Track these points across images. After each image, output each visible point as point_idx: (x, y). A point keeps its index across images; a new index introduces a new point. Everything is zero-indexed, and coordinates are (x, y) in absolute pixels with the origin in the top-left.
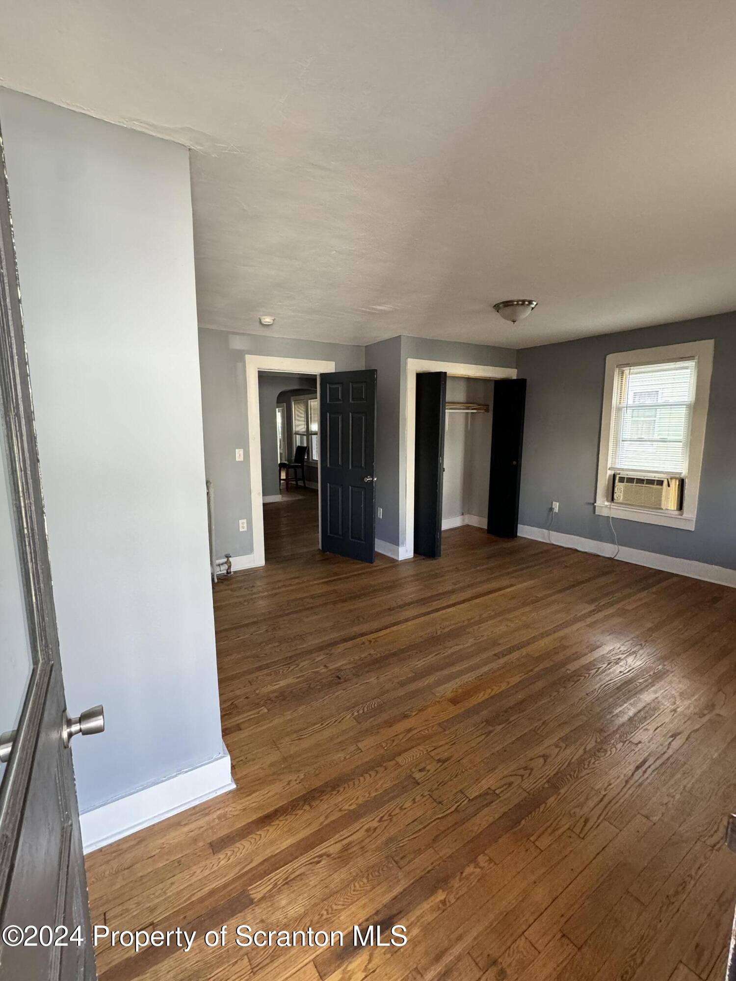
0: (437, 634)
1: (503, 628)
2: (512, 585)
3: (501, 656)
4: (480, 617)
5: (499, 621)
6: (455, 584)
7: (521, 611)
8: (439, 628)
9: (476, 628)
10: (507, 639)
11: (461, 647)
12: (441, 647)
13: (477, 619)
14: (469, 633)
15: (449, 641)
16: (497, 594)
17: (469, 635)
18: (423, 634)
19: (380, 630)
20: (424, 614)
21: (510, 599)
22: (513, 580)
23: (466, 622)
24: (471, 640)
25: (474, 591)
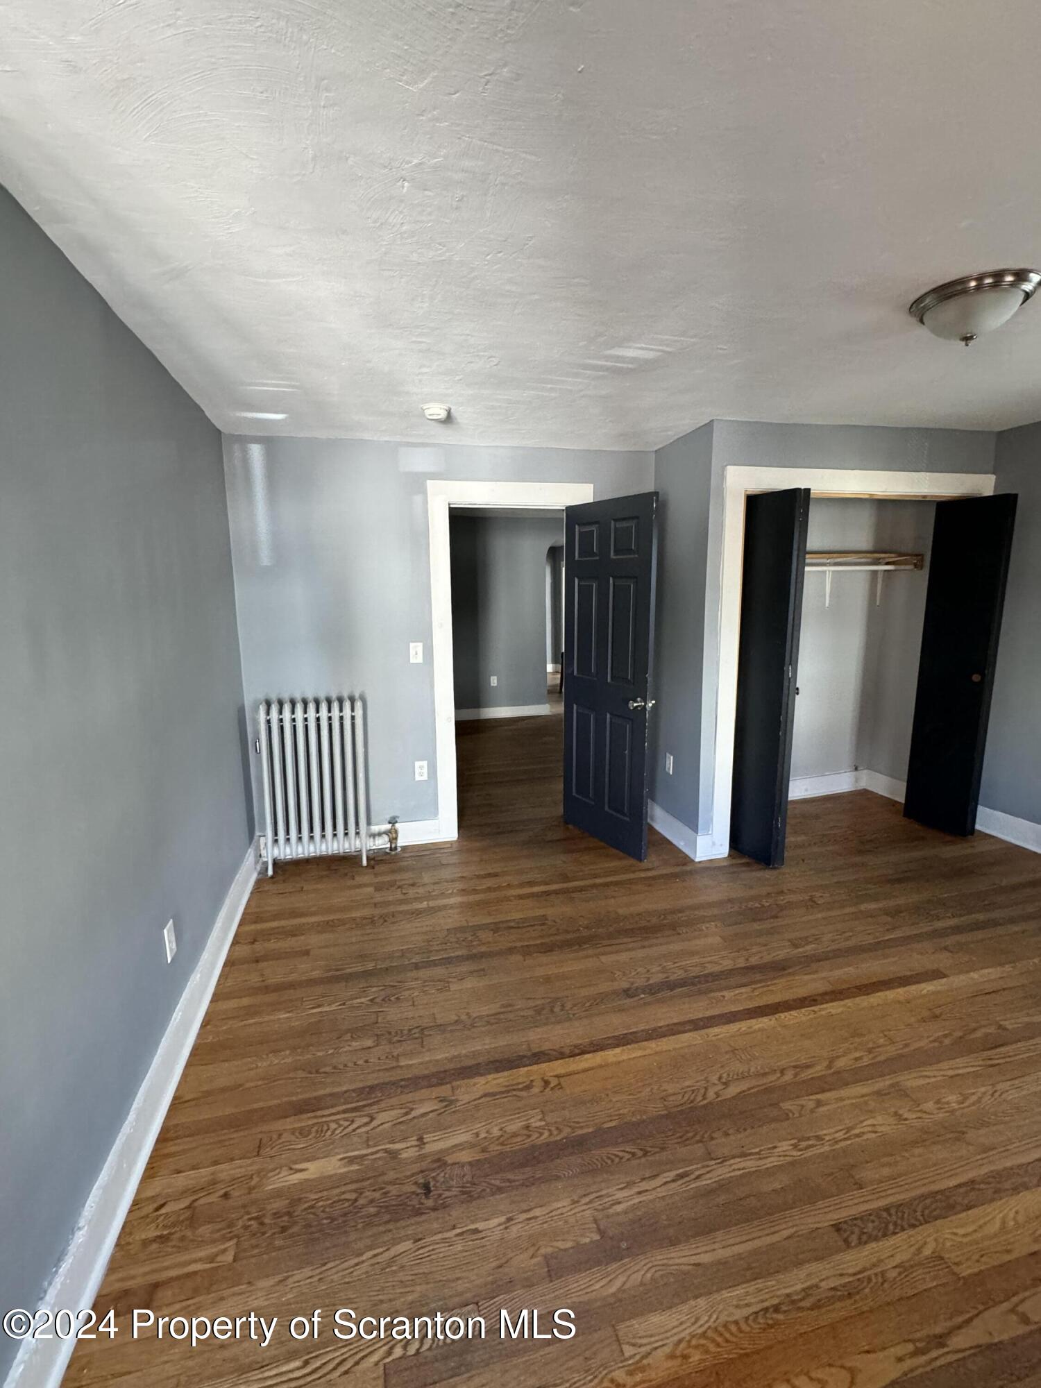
0: (704, 1097)
1: (882, 1124)
2: (937, 974)
3: (854, 1239)
4: (829, 1067)
5: (879, 1093)
6: (796, 946)
7: (947, 1068)
8: (714, 1079)
9: (808, 1103)
10: (886, 1171)
11: (750, 1164)
12: (699, 1150)
13: (819, 1070)
14: (786, 1116)
15: (727, 1134)
16: (890, 995)
17: (785, 1124)
18: (670, 1088)
19: (583, 1053)
20: (698, 1025)
21: (924, 1020)
22: (943, 960)
23: (788, 1077)
24: (785, 1146)
25: (837, 973)
